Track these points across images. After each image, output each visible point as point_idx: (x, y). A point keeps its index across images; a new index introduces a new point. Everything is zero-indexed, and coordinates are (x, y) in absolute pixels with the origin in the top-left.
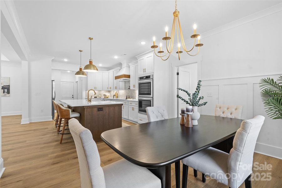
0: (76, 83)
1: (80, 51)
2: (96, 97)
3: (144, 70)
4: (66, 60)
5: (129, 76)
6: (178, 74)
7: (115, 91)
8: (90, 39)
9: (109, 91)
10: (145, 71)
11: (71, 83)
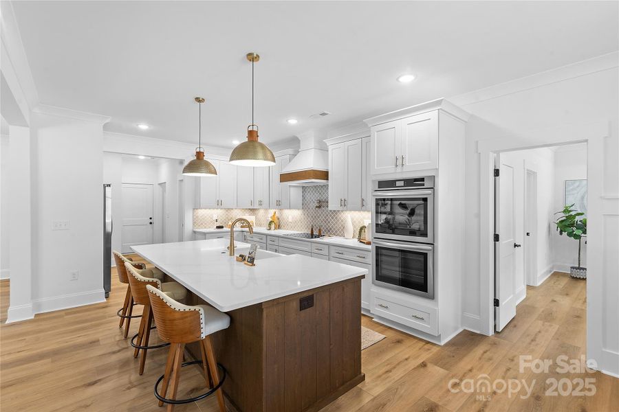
0: (159, 186)
1: (198, 100)
2: (222, 227)
3: (399, 161)
4: (143, 127)
5: (325, 175)
6: (497, 173)
7: (271, 212)
8: (252, 58)
9: (253, 211)
10: (403, 165)
11: (146, 186)
